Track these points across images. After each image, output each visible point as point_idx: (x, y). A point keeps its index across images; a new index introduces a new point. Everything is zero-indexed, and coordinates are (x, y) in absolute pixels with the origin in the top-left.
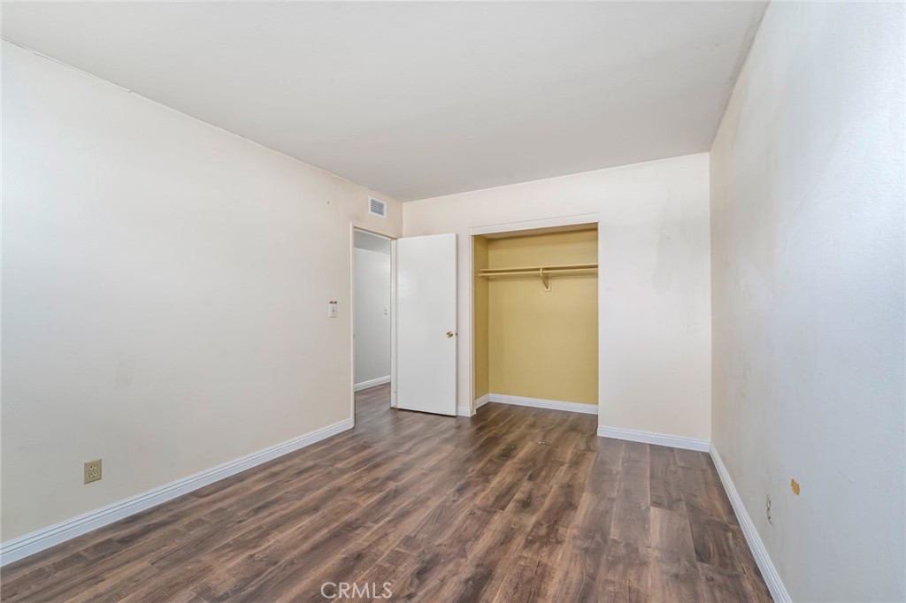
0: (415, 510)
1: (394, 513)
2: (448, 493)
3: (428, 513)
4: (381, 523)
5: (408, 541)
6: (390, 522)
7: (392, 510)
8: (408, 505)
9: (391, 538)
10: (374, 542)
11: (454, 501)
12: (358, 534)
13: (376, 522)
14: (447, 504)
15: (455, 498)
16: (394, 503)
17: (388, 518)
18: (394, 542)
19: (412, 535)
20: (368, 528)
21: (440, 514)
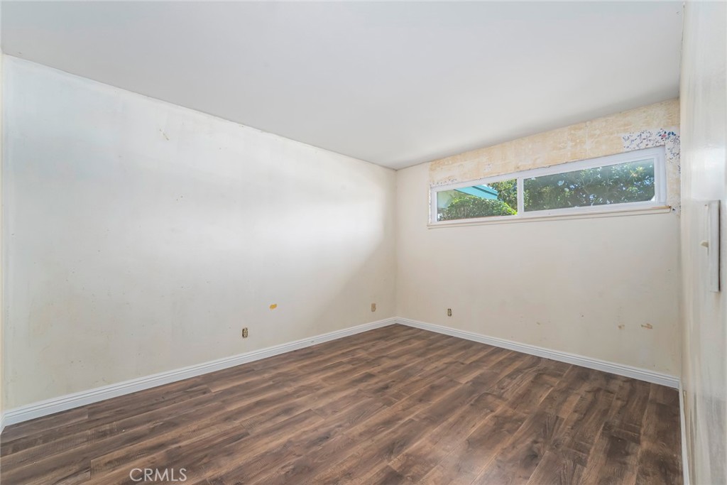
0: (377, 425)
1: (396, 426)
2: (339, 437)
3: (367, 421)
4: (407, 419)
5: (389, 403)
6: (400, 419)
7: (398, 429)
8: (382, 431)
9: (400, 407)
10: (412, 407)
11: (340, 426)
12: (424, 414)
13: (411, 421)
14: (348, 424)
15: (337, 429)
16: (395, 436)
17: (401, 422)
18: (398, 404)
19: (385, 406)
20: (417, 416)
21: (358, 418)
